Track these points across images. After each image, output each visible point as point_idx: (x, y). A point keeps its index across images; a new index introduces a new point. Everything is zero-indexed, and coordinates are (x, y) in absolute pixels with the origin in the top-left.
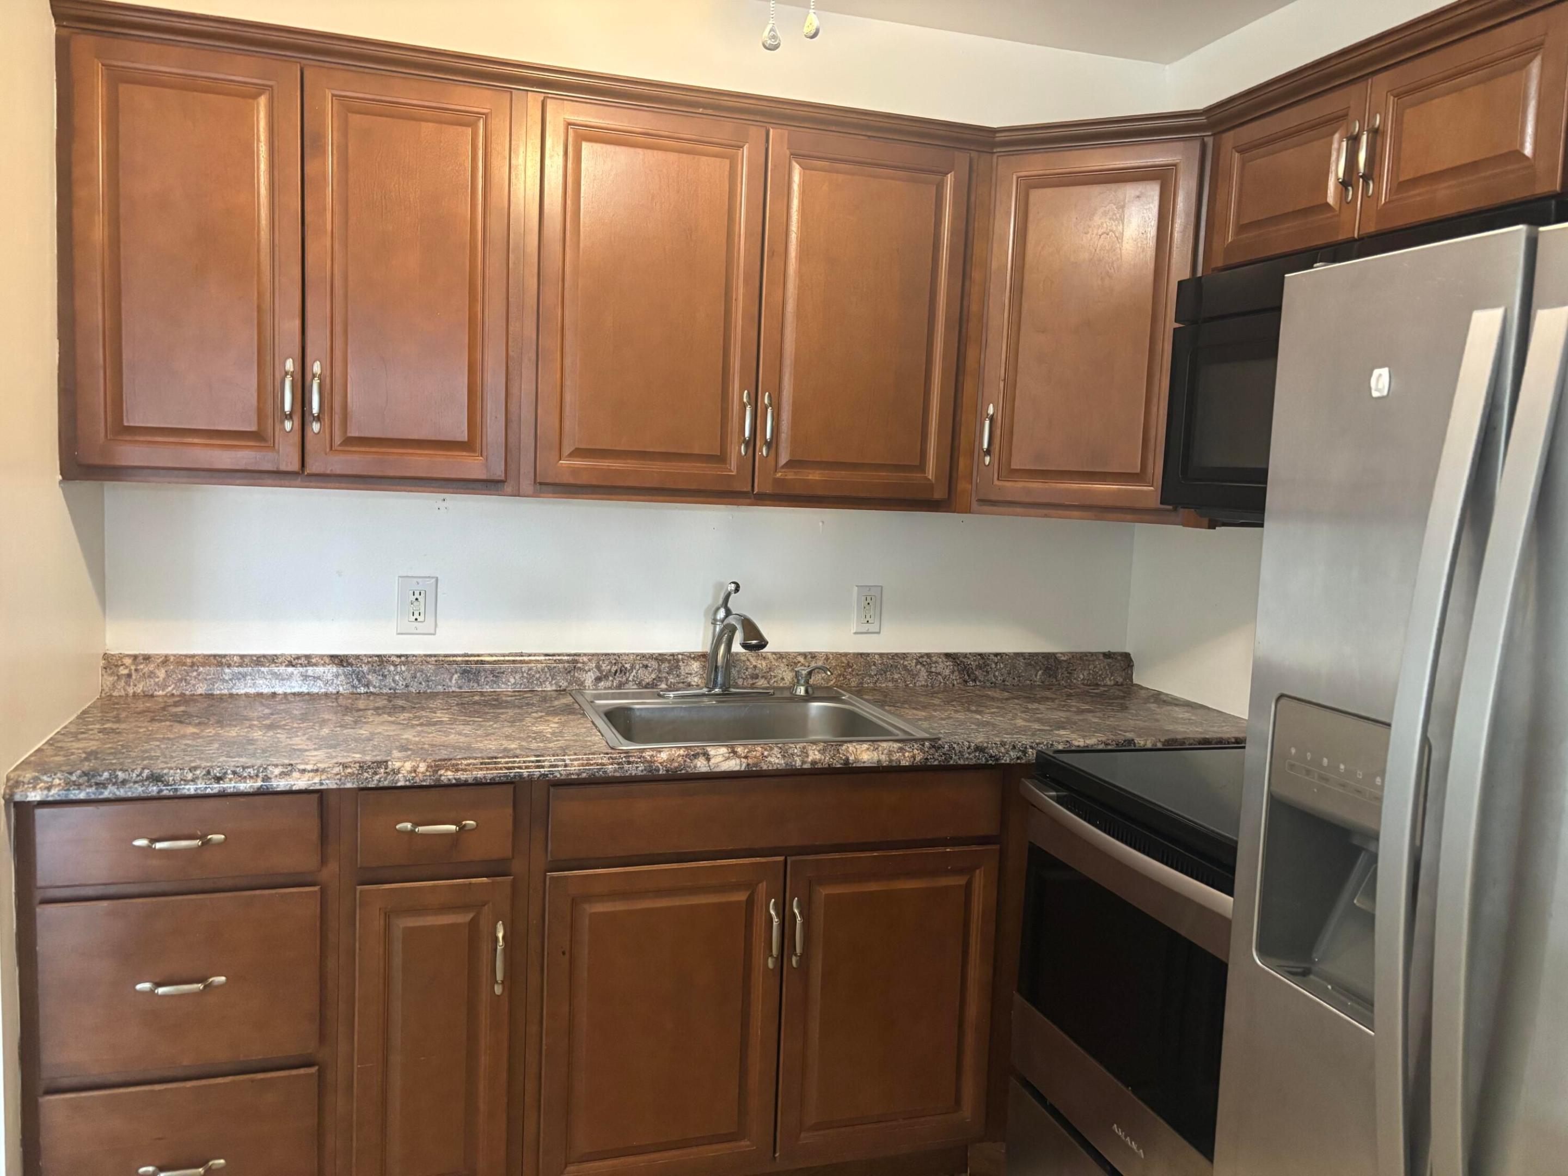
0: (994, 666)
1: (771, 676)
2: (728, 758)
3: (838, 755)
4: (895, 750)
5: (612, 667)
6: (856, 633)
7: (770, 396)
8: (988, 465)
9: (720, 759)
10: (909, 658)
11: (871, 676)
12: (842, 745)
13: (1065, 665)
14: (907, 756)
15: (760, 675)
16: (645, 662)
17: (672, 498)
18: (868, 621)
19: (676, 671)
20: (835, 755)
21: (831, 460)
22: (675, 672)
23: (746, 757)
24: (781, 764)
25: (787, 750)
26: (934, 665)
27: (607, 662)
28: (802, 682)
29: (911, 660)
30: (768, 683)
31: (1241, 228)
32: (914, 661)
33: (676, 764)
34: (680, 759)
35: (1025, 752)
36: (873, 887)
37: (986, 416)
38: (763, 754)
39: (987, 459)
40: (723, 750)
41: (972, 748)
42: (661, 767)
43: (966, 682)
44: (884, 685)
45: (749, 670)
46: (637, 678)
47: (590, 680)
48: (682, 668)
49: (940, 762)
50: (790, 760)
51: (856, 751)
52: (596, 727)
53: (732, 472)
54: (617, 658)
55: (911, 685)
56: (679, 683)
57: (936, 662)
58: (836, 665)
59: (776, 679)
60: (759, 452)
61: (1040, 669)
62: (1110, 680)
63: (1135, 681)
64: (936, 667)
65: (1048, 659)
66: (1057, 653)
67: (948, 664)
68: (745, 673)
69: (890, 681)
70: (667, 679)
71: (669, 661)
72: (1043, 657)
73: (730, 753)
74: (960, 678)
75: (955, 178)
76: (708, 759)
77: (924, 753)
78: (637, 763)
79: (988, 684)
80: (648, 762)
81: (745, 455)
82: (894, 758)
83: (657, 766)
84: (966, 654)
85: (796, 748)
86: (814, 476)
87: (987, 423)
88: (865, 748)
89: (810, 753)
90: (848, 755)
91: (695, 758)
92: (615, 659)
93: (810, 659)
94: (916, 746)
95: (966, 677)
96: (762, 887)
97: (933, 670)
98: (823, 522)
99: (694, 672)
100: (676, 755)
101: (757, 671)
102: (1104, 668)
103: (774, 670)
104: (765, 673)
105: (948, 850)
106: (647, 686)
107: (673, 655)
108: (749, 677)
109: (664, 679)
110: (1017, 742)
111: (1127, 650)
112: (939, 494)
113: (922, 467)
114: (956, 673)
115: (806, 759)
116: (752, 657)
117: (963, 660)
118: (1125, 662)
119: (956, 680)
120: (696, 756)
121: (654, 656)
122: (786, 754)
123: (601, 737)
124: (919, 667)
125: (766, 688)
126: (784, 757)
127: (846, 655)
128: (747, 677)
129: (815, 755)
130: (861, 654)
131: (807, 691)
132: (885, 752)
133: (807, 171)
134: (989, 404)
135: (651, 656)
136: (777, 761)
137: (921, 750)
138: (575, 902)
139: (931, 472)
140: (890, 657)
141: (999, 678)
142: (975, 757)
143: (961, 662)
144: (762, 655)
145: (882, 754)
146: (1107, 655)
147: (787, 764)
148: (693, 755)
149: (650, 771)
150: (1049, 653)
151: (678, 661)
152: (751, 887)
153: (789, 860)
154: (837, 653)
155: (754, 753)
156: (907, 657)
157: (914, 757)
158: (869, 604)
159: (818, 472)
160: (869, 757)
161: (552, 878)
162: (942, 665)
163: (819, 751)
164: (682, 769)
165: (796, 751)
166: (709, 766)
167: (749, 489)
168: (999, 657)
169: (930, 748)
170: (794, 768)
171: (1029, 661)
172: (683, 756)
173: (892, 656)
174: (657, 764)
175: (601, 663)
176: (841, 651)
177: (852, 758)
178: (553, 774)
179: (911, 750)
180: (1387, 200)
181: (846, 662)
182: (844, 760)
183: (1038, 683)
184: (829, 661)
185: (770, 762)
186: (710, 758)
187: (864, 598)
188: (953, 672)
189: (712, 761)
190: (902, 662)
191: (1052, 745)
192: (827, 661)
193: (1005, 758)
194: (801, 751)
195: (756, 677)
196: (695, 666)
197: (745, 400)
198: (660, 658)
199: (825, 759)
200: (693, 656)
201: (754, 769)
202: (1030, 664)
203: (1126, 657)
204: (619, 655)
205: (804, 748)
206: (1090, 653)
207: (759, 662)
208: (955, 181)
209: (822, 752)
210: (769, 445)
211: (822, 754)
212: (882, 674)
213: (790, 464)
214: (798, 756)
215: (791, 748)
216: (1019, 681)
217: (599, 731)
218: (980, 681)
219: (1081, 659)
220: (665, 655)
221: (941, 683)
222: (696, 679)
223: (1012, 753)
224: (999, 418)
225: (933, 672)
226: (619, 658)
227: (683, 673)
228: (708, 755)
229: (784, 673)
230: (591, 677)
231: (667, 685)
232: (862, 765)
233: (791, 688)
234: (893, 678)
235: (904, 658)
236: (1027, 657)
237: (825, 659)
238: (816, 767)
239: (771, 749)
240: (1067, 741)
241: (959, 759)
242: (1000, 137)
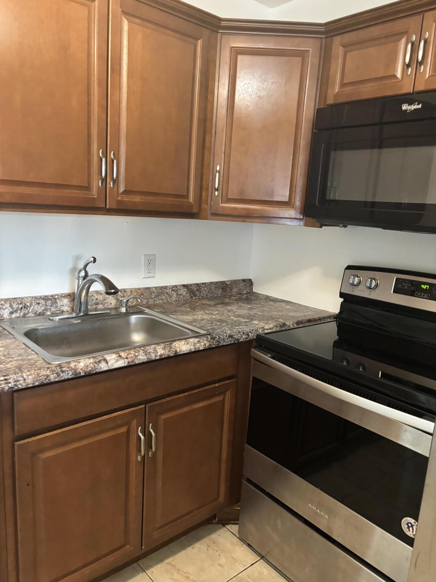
0: (203, 289)
1: (105, 303)
2: (117, 360)
3: (171, 350)
4: (196, 343)
5: (19, 305)
6: (144, 278)
7: (114, 154)
8: (217, 196)
9: (113, 361)
10: (168, 289)
11: (152, 298)
12: (172, 344)
13: (229, 286)
14: (202, 344)
15: (99, 303)
16: (38, 301)
17: (60, 211)
18: (149, 272)
19: (56, 305)
20: (170, 349)
21: (145, 191)
22: (54, 305)
23: (127, 358)
24: (145, 359)
25: (146, 351)
26: (179, 291)
27: (16, 303)
28: (124, 305)
29: (169, 289)
30: (104, 306)
31: (343, 85)
32: (171, 290)
33: (90, 369)
34: (91, 365)
35: (248, 335)
36: (185, 409)
37: (216, 171)
38: (135, 355)
39: (216, 193)
40: (114, 356)
41: (228, 336)
42: (81, 371)
43: (192, 297)
44: (158, 302)
45: (94, 301)
46: (34, 310)
47: (7, 314)
48: (58, 303)
49: (216, 345)
50: (149, 356)
51: (179, 346)
52: (29, 348)
53: (95, 196)
54: (21, 300)
55: (170, 301)
56: (57, 311)
57: (180, 289)
58: (136, 295)
59: (107, 304)
60: (109, 185)
61: (220, 289)
62: (245, 291)
63: (254, 290)
64: (180, 292)
65: (223, 284)
66: (226, 281)
67: (185, 290)
68: (91, 303)
69: (160, 300)
70: (50, 309)
71: (51, 300)
72: (221, 283)
73: (118, 357)
74: (190, 296)
75: (203, 42)
76: (107, 363)
77: (209, 342)
78: (67, 371)
79: (201, 297)
80: (74, 369)
81: (102, 186)
82: (197, 347)
83: (80, 372)
84: (191, 284)
85: (151, 349)
86: (137, 199)
87: (217, 174)
88: (183, 344)
89: (158, 350)
90: (176, 348)
91: (100, 363)
92: (20, 301)
93: (124, 293)
94: (205, 339)
95: (192, 295)
96: (134, 422)
97: (179, 293)
98: (127, 223)
99: (65, 304)
100: (89, 363)
101: (98, 301)
102: (243, 286)
103: (107, 300)
104: (102, 301)
105: (217, 385)
106: (40, 314)
107: (52, 296)
108: (94, 304)
109: (49, 310)
110: (244, 331)
111: (250, 278)
112: (195, 210)
113: (187, 196)
114: (188, 294)
115: (157, 354)
116: (95, 294)
117: (191, 287)
118: (249, 283)
119: (188, 297)
120: (100, 362)
121: (42, 297)
122: (146, 353)
123: (37, 355)
124: (173, 292)
125: (104, 310)
126: (146, 354)
127: (140, 289)
128: (93, 305)
129: (160, 351)
130: (147, 288)
131: (126, 310)
132: (192, 344)
133: (130, 23)
134: (217, 165)
135: (41, 298)
136: (143, 358)
137: (207, 340)
138: (33, 455)
139: (191, 199)
140: (160, 288)
141: (205, 294)
142: (230, 340)
143: (190, 288)
144: (99, 292)
145: (191, 345)
146: (244, 280)
147: (148, 359)
148: (98, 361)
149: (76, 375)
150: (223, 281)
151: (56, 299)
152: (128, 423)
153: (147, 406)
154: (135, 288)
155: (131, 355)
156: (167, 288)
157: (205, 345)
158: (149, 263)
159: (139, 197)
160: (186, 348)
161: (19, 445)
162: (182, 290)
163: (162, 349)
164: (93, 371)
165: (151, 350)
166: (108, 366)
167: (104, 206)
168: (204, 285)
169: (211, 339)
170: (151, 360)
171: (216, 286)
172: (93, 363)
173: (161, 288)
174: (79, 370)
175: (12, 304)
176: (137, 287)
177: (178, 350)
178: (17, 386)
179: (203, 341)
180: (430, 75)
181: (141, 293)
182: (174, 352)
183: (220, 295)
184: (133, 292)
185: (140, 359)
186: (108, 362)
187: (147, 261)
188: (187, 293)
189: (110, 363)
190: (165, 290)
191: (257, 330)
192: (132, 293)
193: (241, 339)
194: (154, 350)
195: (97, 304)
196: (66, 301)
197: (101, 155)
198: (46, 298)
199: (166, 352)
200: (63, 295)
201: (132, 364)
202: (217, 287)
203: (250, 280)
204: (22, 299)
205: (155, 348)
206: (237, 280)
207: (99, 296)
208: (202, 44)
209: (163, 349)
210: (114, 181)
211: (164, 350)
212: (157, 297)
213: (126, 192)
214: (153, 353)
215: (148, 349)
216: (212, 295)
217: (33, 351)
218: (198, 296)
219: (235, 283)
220: (48, 296)
221: (182, 299)
222: (66, 308)
223: (243, 336)
224: (222, 172)
225: (179, 294)
226: (22, 300)
227: (59, 306)
228: (106, 360)
229: (111, 301)
230: (7, 312)
231: (50, 312)
232: (183, 353)
233: (116, 309)
234: (162, 298)
235: (166, 289)
236: (215, 284)
237: (130, 292)
238: (162, 357)
239: (139, 351)
240: (263, 327)
241: (224, 342)
242: (223, 23)
